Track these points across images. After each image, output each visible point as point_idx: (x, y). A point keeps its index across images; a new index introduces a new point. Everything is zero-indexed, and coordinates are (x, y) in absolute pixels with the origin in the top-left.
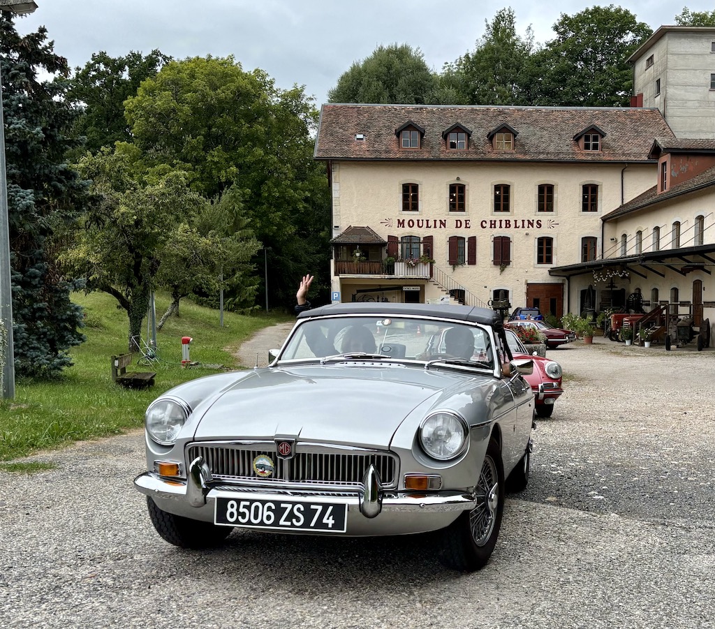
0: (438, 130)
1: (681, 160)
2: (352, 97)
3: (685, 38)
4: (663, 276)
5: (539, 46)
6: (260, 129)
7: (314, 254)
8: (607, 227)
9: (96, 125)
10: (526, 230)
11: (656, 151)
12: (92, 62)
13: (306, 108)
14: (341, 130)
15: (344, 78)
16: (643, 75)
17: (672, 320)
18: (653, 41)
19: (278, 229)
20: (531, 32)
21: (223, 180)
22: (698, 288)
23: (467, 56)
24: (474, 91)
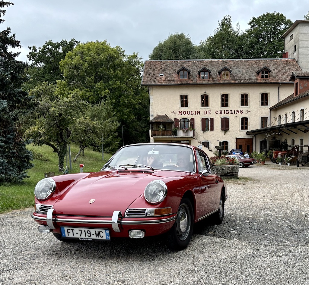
0: (196, 71)
1: (304, 81)
2: (159, 57)
3: (307, 25)
4: (297, 134)
5: (242, 32)
6: (119, 73)
7: (144, 127)
8: (272, 112)
9: (48, 73)
10: (236, 115)
11: (293, 78)
12: (46, 45)
13: (138, 63)
14: (153, 72)
15: (156, 49)
16: (288, 44)
17: (300, 153)
18: (293, 28)
19: (128, 117)
20: (239, 26)
21: (103, 95)
23: (210, 38)
24: (213, 53)
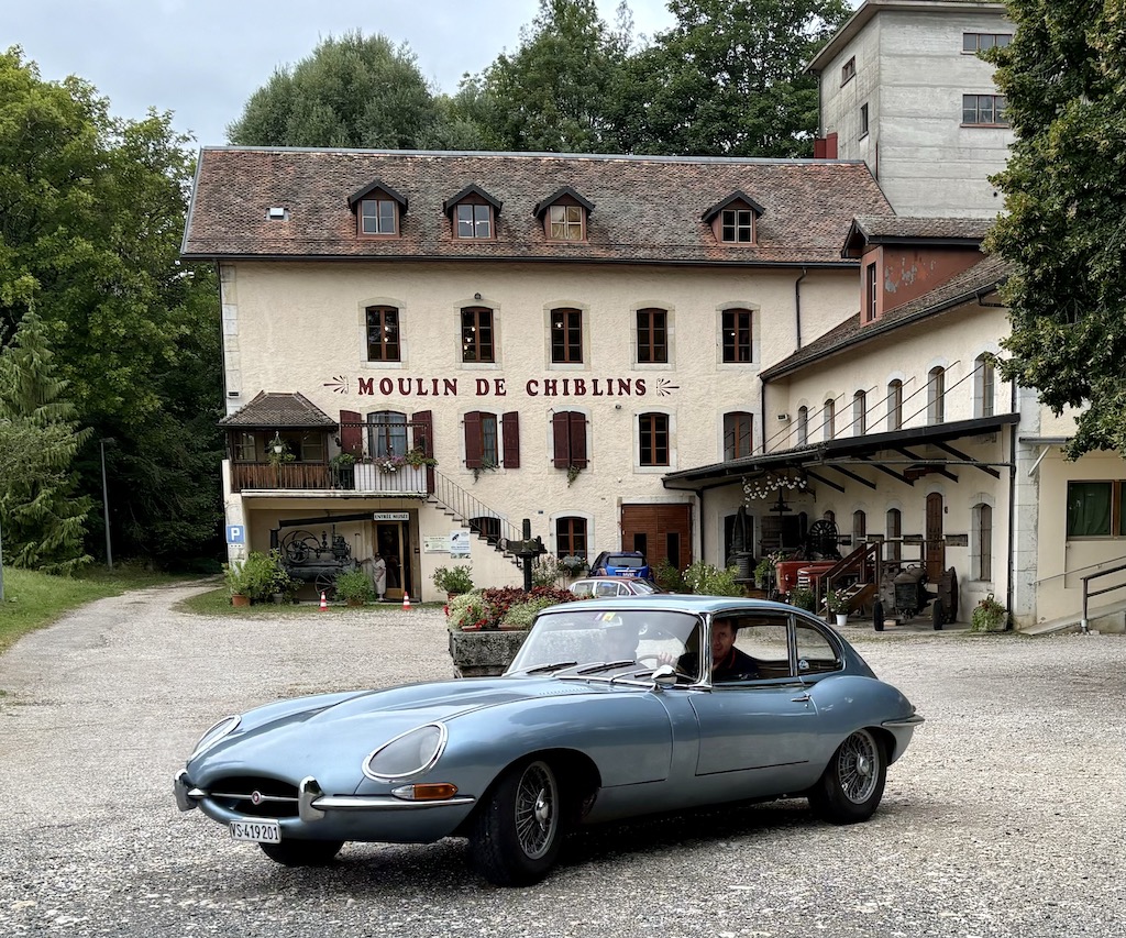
0: (436, 200)
1: (904, 259)
2: (273, 139)
3: (912, 23)
4: (873, 486)
7: (205, 450)
8: (770, 391)
10: (616, 399)
11: (856, 243)
13: (175, 157)
14: (239, 200)
16: (836, 98)
18: (852, 31)
19: (128, 401)
20: (627, 14)
22: (935, 508)
